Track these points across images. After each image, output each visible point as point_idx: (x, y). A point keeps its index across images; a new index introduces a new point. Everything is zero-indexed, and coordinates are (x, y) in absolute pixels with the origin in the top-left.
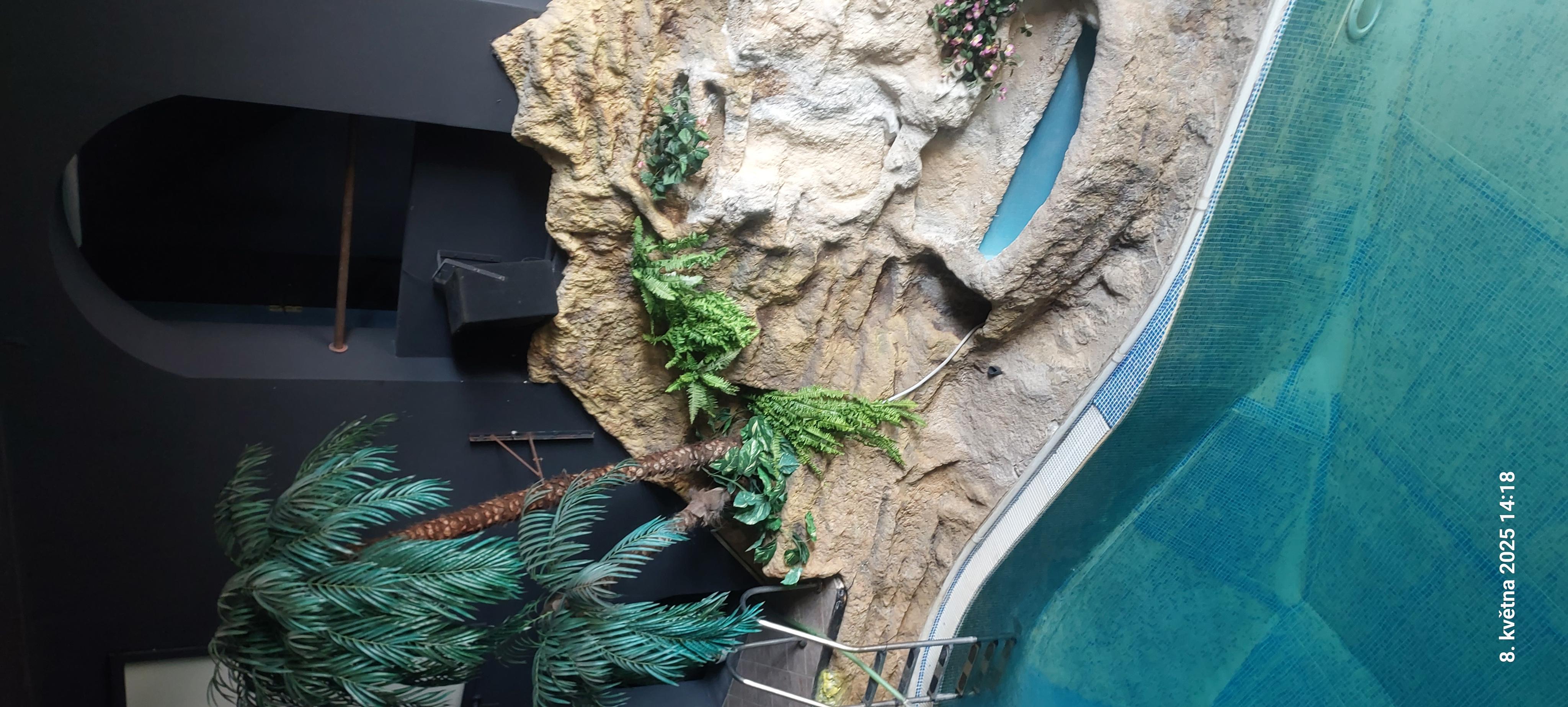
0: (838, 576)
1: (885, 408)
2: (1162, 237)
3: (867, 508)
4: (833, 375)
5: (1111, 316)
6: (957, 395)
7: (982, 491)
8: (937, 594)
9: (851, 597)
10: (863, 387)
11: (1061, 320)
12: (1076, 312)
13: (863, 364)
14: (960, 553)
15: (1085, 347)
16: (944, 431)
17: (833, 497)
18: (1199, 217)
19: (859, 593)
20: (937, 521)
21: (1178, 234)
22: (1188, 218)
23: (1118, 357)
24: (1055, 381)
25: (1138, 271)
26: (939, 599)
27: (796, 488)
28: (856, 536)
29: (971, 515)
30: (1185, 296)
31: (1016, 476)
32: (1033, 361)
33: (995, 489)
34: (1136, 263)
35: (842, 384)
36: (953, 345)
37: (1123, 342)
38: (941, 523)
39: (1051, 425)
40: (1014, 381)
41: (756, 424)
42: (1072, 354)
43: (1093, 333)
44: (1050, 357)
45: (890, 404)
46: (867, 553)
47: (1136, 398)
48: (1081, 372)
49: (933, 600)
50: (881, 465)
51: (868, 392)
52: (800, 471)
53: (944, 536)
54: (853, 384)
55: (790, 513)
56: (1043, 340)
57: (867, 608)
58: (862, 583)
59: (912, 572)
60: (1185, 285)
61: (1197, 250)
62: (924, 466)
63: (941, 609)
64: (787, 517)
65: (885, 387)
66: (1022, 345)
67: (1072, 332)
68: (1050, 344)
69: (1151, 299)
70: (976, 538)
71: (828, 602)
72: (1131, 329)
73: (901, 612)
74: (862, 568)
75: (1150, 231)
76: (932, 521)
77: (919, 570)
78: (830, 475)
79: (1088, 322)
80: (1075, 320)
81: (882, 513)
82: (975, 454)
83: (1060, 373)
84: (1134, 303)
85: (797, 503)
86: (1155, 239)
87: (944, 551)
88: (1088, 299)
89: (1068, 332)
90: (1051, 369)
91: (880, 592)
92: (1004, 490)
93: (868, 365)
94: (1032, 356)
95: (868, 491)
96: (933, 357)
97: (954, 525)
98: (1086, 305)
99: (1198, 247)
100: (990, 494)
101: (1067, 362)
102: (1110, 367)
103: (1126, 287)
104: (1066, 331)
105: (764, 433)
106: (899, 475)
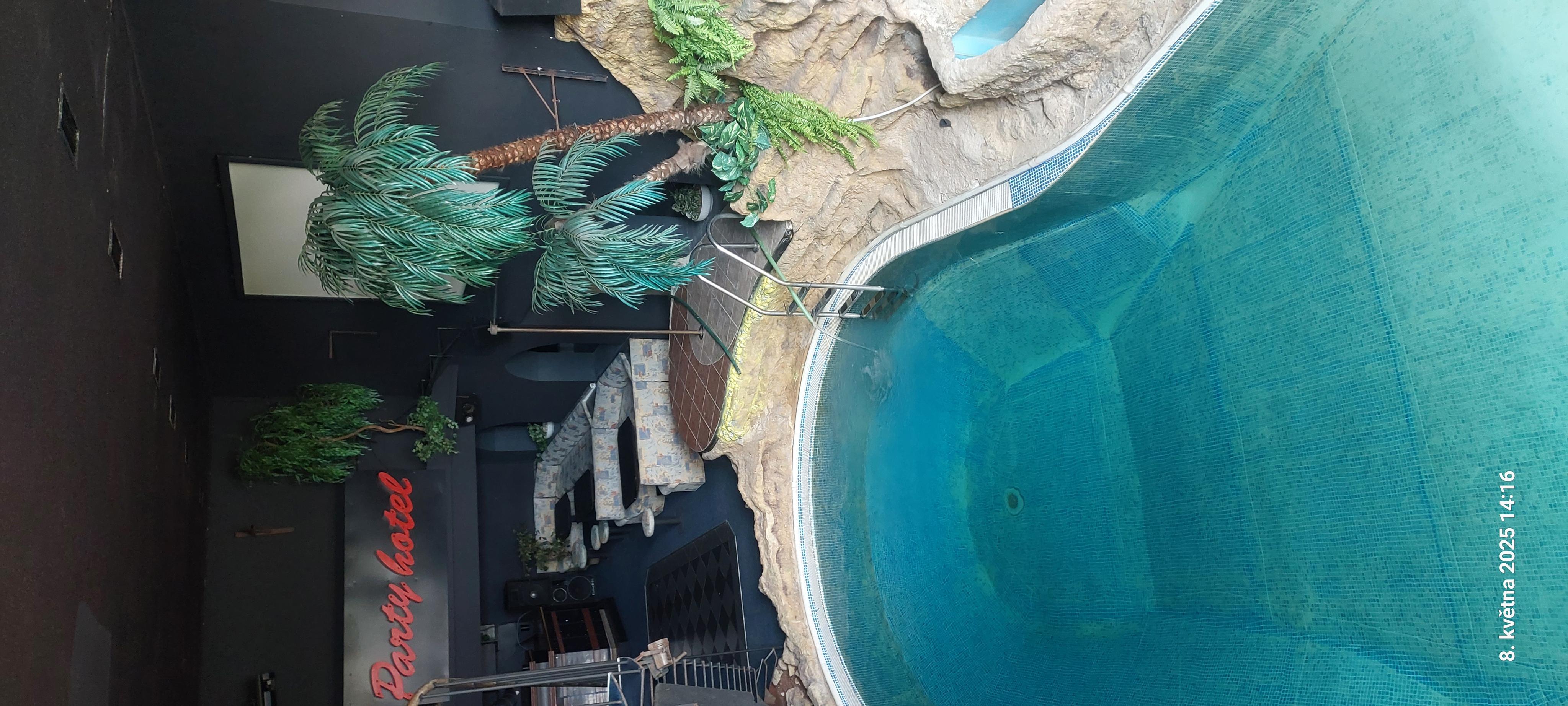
0: (789, 221)
1: (849, 125)
2: (1093, 95)
3: (821, 184)
4: (812, 87)
5: (1039, 130)
6: (914, 123)
7: (915, 198)
8: (866, 246)
9: (795, 238)
10: (835, 105)
11: (1006, 108)
12: (1017, 111)
13: (839, 87)
14: (889, 228)
15: (1013, 140)
16: (897, 146)
17: (795, 172)
18: (1123, 96)
19: (802, 237)
20: (877, 201)
21: (1103, 101)
22: (1115, 94)
23: (1033, 164)
24: (985, 155)
25: (1068, 109)
26: (867, 250)
27: (766, 161)
28: (808, 201)
29: (902, 208)
30: (1096, 143)
31: (940, 202)
32: (975, 129)
33: (924, 201)
34: (1069, 102)
35: (819, 98)
36: (918, 94)
37: (1040, 155)
38: (880, 202)
39: (975, 181)
40: (958, 137)
41: (742, 105)
42: (1004, 141)
43: (1023, 134)
44: (989, 134)
45: (853, 124)
46: (815, 212)
47: (1035, 197)
48: (1005, 159)
49: (862, 248)
50: (838, 160)
51: (839, 110)
52: (771, 151)
53: (880, 211)
54: (829, 98)
55: (757, 177)
56: (989, 116)
57: (806, 246)
58: (807, 231)
59: (850, 229)
60: (1097, 137)
61: (1115, 116)
62: (873, 168)
63: (867, 255)
64: (754, 178)
65: (852, 110)
66: (973, 112)
67: (1009, 125)
68: (993, 123)
69: (1069, 137)
70: (902, 225)
71: (778, 236)
72: (1049, 150)
73: (835, 250)
74: (808, 220)
75: (1086, 86)
76: (873, 200)
77: (855, 229)
78: (795, 158)
79: (1023, 124)
80: (1015, 116)
81: (833, 189)
82: (916, 171)
83: (991, 151)
84: (1057, 132)
85: (764, 171)
86: (1088, 93)
87: (877, 222)
88: (1028, 107)
89: (1007, 122)
90: (986, 145)
91: (820, 236)
92: (931, 206)
93: (843, 90)
94: (977, 125)
95: (824, 174)
96: (898, 98)
97: (889, 208)
98: (1026, 110)
99: (1117, 114)
100: (919, 202)
101: (998, 145)
102: (1026, 167)
103: (1055, 117)
104: (1006, 121)
105: (747, 115)
106: (851, 171)
